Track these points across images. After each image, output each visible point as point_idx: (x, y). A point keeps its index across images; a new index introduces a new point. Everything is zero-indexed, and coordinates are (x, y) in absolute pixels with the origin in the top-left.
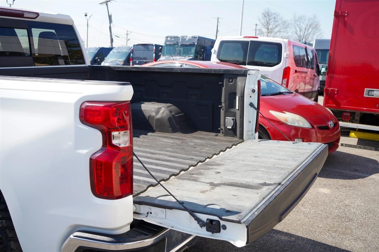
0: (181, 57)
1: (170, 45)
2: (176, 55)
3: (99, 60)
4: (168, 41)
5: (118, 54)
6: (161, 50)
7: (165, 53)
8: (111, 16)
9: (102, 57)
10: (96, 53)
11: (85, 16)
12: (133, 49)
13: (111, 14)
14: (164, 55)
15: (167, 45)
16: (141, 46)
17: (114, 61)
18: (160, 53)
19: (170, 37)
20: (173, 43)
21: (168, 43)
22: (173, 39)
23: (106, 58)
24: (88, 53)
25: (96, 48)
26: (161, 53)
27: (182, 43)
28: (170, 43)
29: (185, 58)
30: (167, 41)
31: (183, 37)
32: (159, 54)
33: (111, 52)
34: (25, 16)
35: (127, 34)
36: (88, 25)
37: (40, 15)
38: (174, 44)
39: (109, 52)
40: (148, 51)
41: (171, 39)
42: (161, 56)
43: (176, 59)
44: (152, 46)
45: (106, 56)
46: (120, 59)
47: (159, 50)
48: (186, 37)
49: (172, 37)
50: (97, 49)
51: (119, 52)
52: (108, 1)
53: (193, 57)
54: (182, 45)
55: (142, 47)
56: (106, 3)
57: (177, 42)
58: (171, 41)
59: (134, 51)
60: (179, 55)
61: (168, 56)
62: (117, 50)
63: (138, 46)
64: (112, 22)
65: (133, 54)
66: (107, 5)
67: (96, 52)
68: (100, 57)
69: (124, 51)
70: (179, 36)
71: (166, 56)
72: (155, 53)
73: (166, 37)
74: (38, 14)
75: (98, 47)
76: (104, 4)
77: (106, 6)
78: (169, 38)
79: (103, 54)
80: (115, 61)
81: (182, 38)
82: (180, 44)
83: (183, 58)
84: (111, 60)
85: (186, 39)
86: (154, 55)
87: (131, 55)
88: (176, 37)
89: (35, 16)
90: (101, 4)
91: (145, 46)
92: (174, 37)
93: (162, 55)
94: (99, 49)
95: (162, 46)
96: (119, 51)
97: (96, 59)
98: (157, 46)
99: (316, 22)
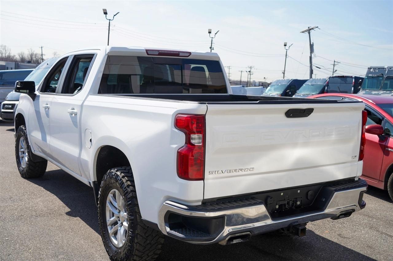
0: (385, 92)
1: (373, 77)
2: (379, 89)
3: (290, 93)
4: (371, 73)
5: (312, 87)
6: (360, 84)
7: (366, 87)
8: (313, 45)
9: (294, 90)
10: (288, 86)
11: (284, 46)
12: (328, 82)
13: (313, 43)
14: (364, 89)
15: (369, 77)
16: (338, 78)
17: (306, 94)
18: (359, 86)
19: (374, 68)
20: (377, 75)
21: (370, 75)
22: (377, 71)
23: (298, 92)
24: (281, 85)
25: (289, 79)
26: (361, 86)
27: (389, 76)
28: (373, 75)
30: (369, 72)
31: (390, 68)
32: (358, 88)
33: (304, 85)
34: (180, 55)
35: (334, 65)
36: (286, 56)
37: (192, 54)
38: (378, 77)
39: (302, 85)
40: (345, 84)
41: (375, 70)
42: (361, 90)
43: (378, 93)
44: (351, 79)
45: (298, 89)
46: (313, 92)
47: (359, 83)
49: (376, 68)
50: (289, 82)
51: (312, 85)
52: (310, 29)
54: (388, 78)
55: (339, 80)
56: (308, 32)
57: (382, 74)
58: (375, 73)
59: (329, 84)
60: (383, 89)
61: (369, 90)
62: (311, 82)
63: (335, 78)
64: (313, 52)
65: (328, 87)
66: (309, 33)
67: (288, 84)
68: (291, 90)
69: (319, 83)
70: (385, 67)
71: (367, 90)
72: (354, 86)
73: (368, 68)
74: (190, 53)
75: (290, 79)
76: (306, 32)
77: (308, 35)
78: (372, 69)
79: (295, 86)
80: (308, 94)
81: (388, 70)
82: (385, 77)
83: (388, 93)
84: (303, 93)
86: (353, 88)
87: (326, 88)
88: (381, 68)
89: (188, 55)
90: (302, 32)
91: (342, 78)
92: (379, 68)
93: (361, 88)
94: (291, 81)
95: (362, 79)
96: (314, 83)
97: (287, 91)
98: (357, 78)
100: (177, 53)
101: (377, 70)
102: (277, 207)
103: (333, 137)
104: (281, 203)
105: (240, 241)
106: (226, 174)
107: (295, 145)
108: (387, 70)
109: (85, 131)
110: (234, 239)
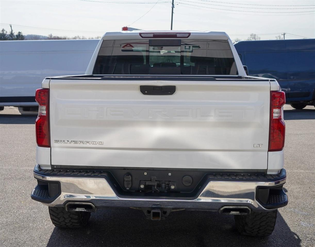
34: (177, 36)
74: (189, 34)
89: (187, 35)
100: (175, 34)
102: (142, 186)
103: (212, 119)
104: (148, 183)
105: (83, 211)
106: (73, 145)
107: (153, 123)
110: (77, 207)
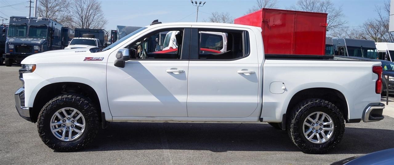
0: (32, 39)
1: (17, 26)
2: (26, 37)
4: (15, 22)
15: (11, 26)
20: (21, 24)
27: (32, 25)
28: (17, 24)
29: (39, 40)
30: (12, 21)
31: (32, 19)
41: (18, 20)
48: (36, 19)
49: (18, 18)
53: (46, 39)
54: (32, 27)
57: (26, 24)
58: (18, 22)
60: (30, 37)
61: (17, 37)
70: (27, 18)
73: (11, 18)
78: (15, 19)
82: (29, 26)
83: (35, 40)
85: (36, 20)
88: (23, 18)
92: (21, 18)
99: (97, 3)
101: (19, 20)
108: (29, 21)
109: (270, 84)
